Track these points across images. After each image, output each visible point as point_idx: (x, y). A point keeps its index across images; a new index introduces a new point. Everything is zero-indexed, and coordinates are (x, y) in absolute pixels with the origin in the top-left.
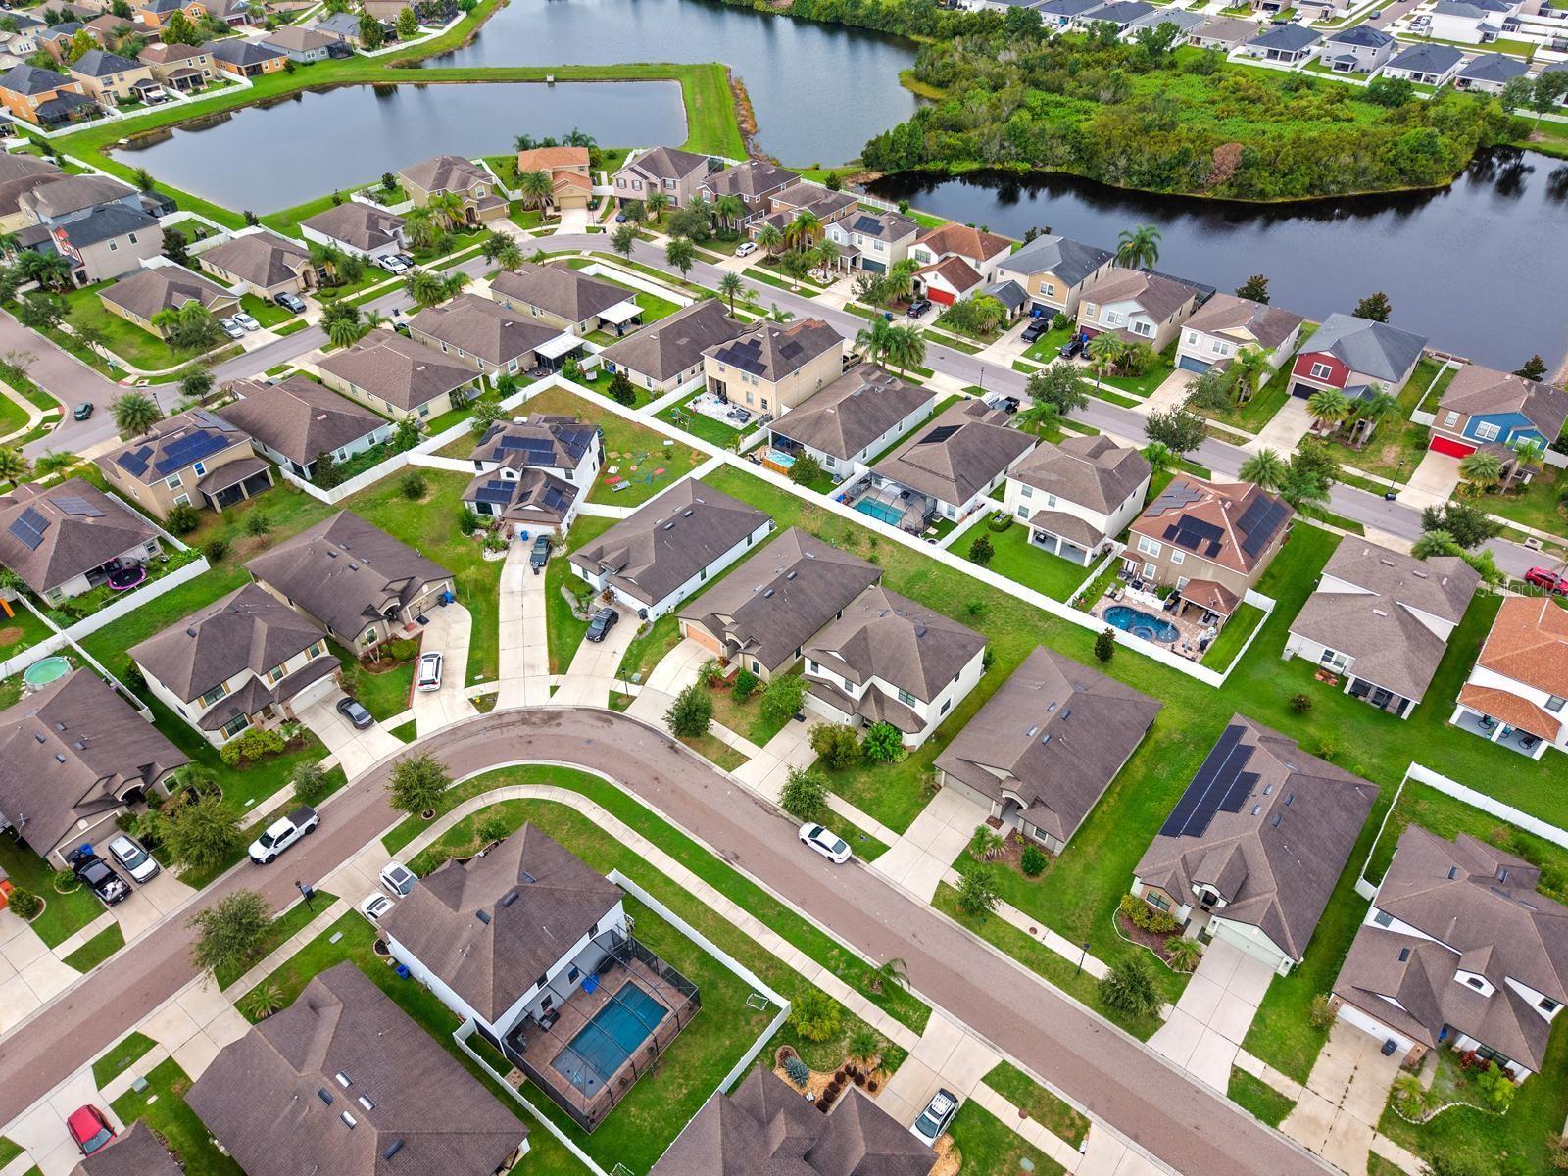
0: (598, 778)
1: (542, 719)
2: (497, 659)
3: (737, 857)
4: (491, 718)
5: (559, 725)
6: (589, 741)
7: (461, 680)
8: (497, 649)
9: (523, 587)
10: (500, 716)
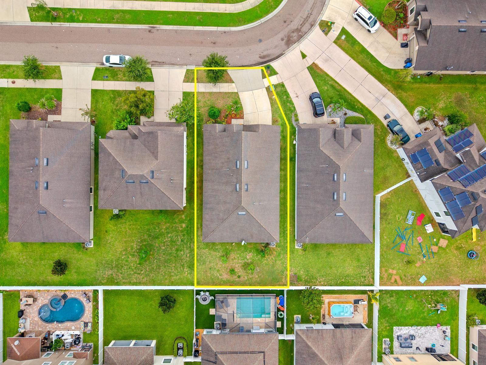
0: (238, 26)
1: (292, 37)
2: (347, 53)
3: (150, 31)
4: (315, 21)
5: (282, 40)
6: (260, 41)
7: (350, 29)
8: (353, 58)
9: (382, 104)
10: (312, 25)
